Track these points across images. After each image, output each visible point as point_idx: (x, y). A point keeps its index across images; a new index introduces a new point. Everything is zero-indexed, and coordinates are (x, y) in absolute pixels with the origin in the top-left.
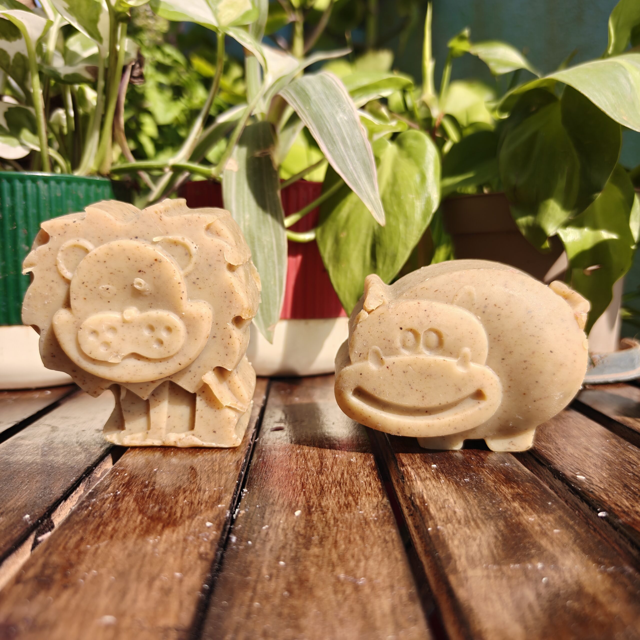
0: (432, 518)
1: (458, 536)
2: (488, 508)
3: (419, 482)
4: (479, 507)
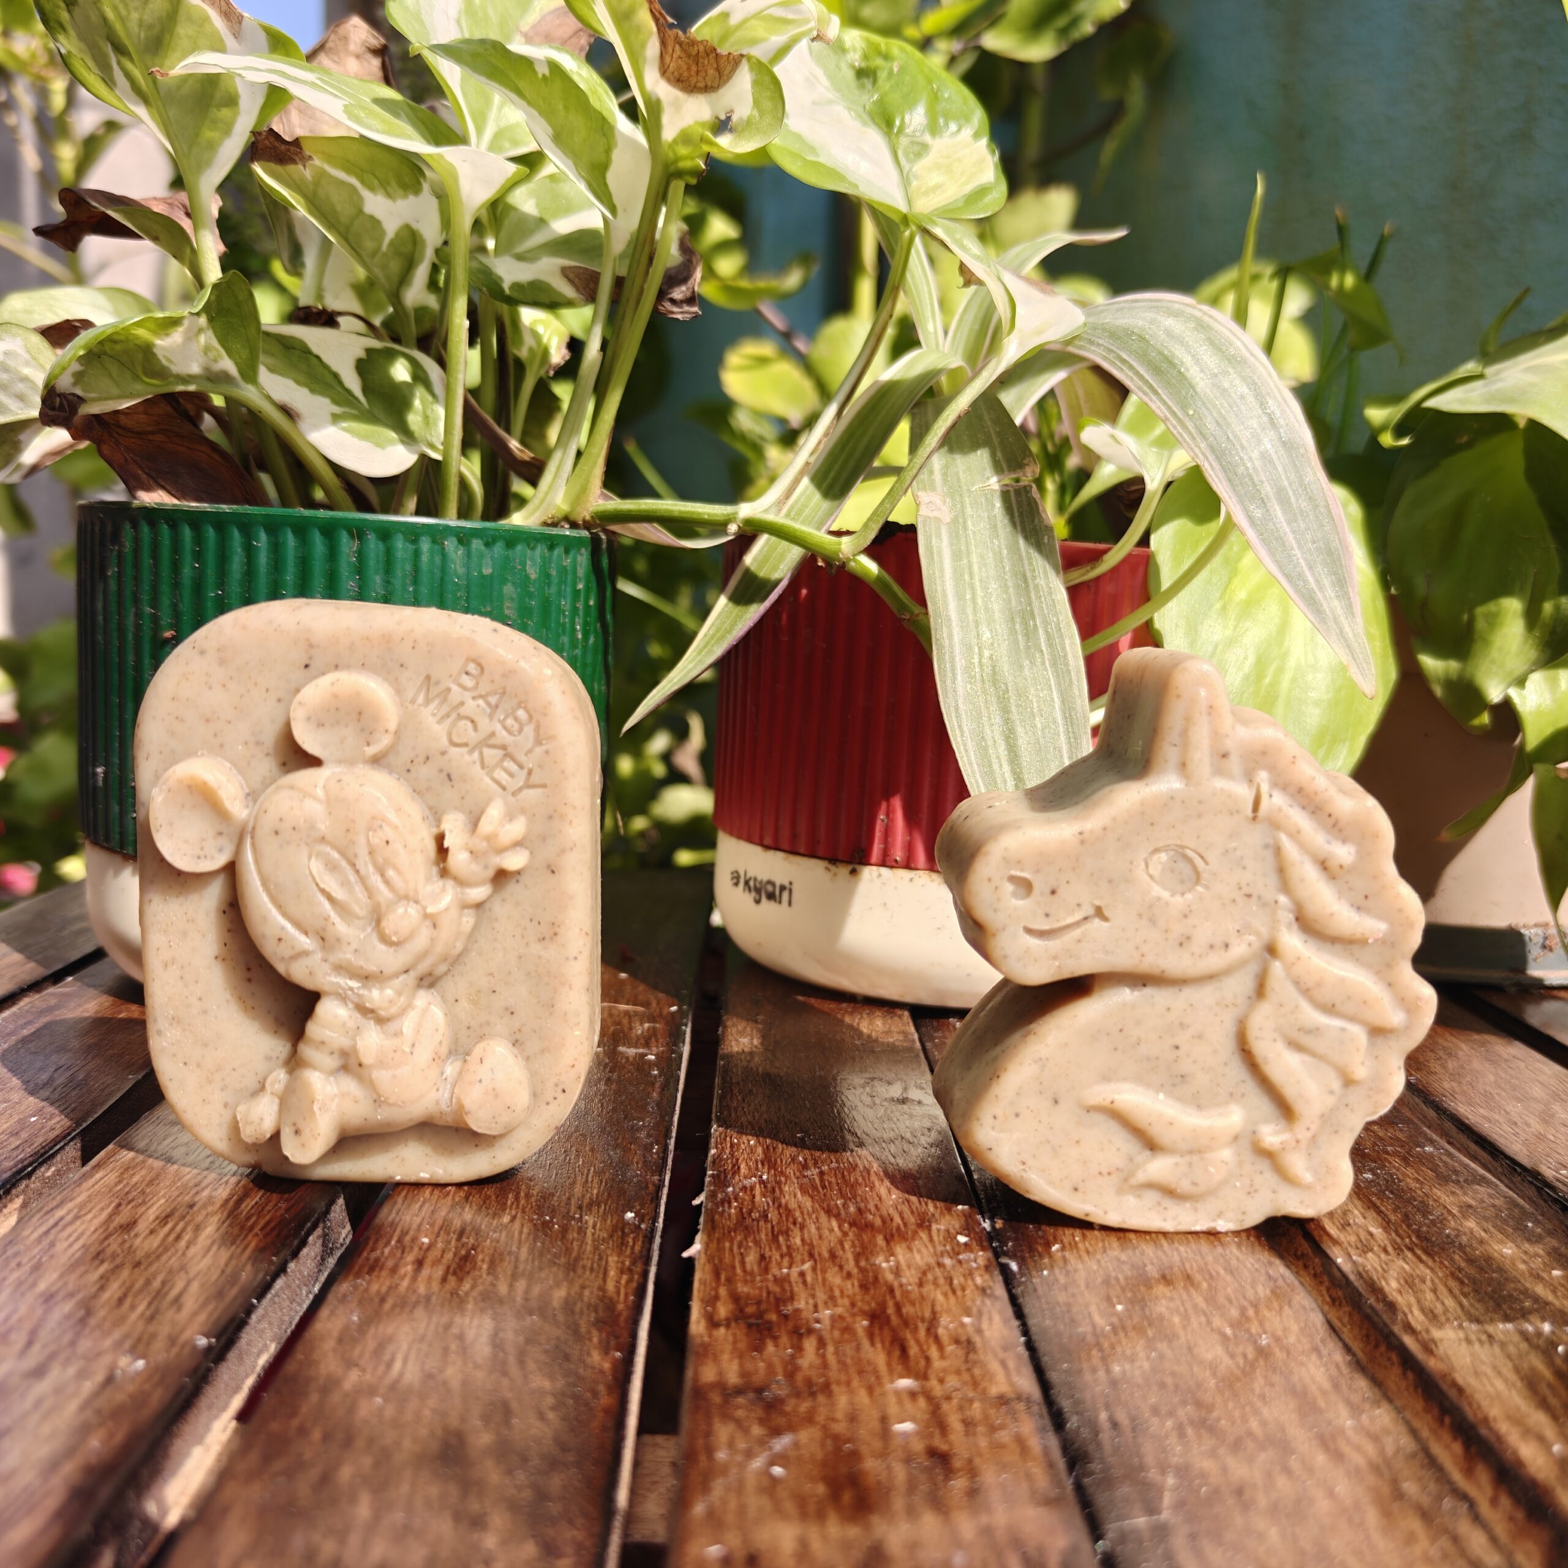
0: (1335, 1242)
1: (1393, 1274)
4: (1408, 1226)
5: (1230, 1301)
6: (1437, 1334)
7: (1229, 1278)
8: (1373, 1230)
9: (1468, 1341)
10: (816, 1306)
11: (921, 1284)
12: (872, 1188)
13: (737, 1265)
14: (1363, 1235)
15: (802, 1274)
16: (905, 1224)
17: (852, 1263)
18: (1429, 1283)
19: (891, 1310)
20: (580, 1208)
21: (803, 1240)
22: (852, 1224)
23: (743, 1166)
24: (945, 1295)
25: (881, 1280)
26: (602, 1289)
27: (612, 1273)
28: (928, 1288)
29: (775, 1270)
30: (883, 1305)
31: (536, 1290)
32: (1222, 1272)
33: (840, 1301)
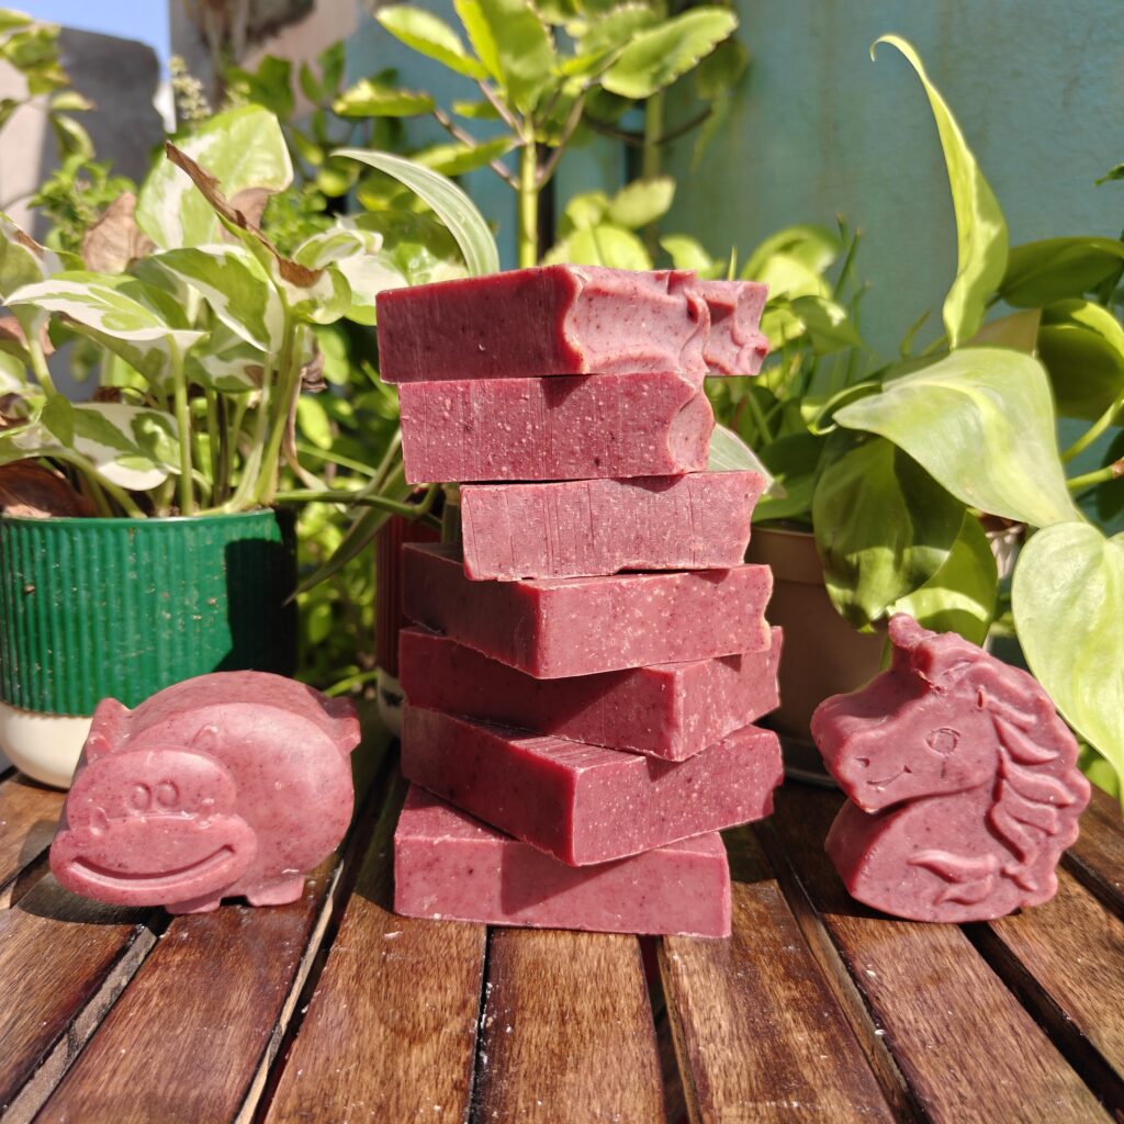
0: (695, 1034)
1: (719, 1061)
2: (757, 1020)
3: (685, 978)
4: (747, 1018)
5: (609, 1086)
6: (725, 1111)
7: (616, 1066)
8: (723, 1023)
9: (742, 1117)
10: (347, 1101)
11: (418, 1080)
12: (416, 998)
13: (310, 1067)
14: (715, 1027)
15: (347, 1074)
16: (426, 1028)
17: (382, 1062)
18: (738, 1069)
19: (392, 1103)
20: (228, 1019)
21: (357, 1044)
22: (394, 1030)
23: (340, 981)
24: (430, 1088)
25: (395, 1077)
26: (222, 1088)
27: (232, 1074)
28: (423, 1081)
29: (331, 1071)
30: (388, 1098)
31: (181, 1090)
32: (615, 1060)
33: (364, 1095)
